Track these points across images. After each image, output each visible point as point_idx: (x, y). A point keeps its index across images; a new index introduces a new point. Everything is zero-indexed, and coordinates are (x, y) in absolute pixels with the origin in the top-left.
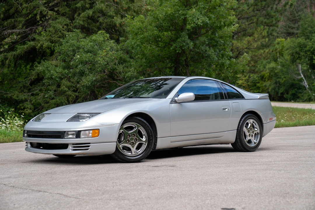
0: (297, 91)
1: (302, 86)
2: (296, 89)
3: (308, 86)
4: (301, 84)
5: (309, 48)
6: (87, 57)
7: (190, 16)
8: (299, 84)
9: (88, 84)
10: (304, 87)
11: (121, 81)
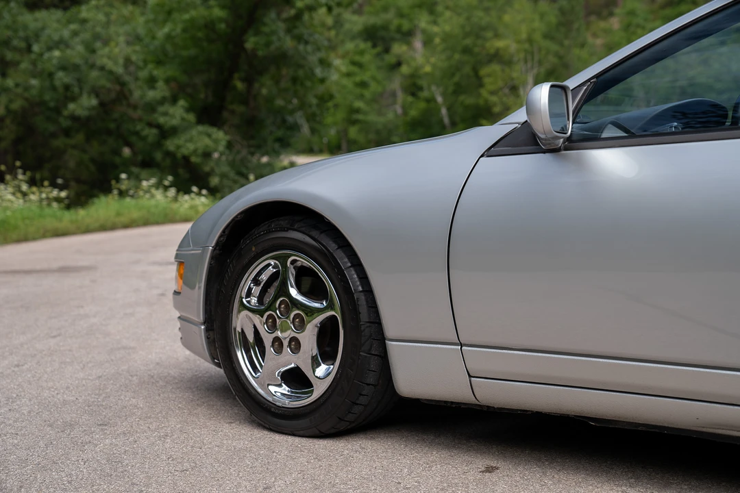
0: (286, 132)
9: (84, 113)
11: (135, 109)
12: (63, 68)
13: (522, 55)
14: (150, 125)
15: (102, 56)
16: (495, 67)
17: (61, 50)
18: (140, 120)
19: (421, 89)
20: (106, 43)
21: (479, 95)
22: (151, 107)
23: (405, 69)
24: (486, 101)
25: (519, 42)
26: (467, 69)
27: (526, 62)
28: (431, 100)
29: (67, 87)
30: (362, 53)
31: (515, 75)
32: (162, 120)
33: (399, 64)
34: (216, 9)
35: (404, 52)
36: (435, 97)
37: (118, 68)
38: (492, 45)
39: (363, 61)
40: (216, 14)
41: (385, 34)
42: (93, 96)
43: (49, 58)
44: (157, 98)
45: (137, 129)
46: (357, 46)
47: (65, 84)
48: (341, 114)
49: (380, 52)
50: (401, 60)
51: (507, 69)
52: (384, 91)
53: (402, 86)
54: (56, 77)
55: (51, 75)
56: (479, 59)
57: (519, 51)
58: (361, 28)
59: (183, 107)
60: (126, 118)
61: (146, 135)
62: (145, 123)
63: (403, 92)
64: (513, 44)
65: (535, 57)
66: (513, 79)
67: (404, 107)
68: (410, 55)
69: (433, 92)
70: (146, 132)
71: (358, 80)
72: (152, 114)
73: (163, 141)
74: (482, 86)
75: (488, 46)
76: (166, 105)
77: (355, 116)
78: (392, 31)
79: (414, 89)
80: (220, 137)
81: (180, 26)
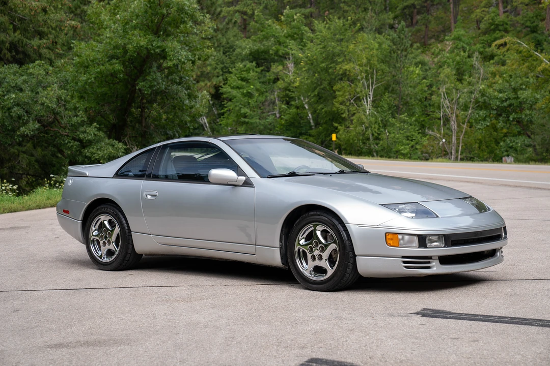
1: (198, 124)
3: (207, 125)
6: (25, 96)
7: (171, 51)
9: (30, 133)
10: (202, 125)
11: (65, 129)
12: (18, 105)
13: (364, 75)
14: (74, 139)
15: (43, 96)
16: (345, 84)
17: (16, 94)
18: (68, 136)
20: (45, 88)
21: (333, 104)
22: (75, 127)
23: (280, 84)
24: (338, 109)
25: (360, 65)
26: (325, 84)
27: (367, 80)
28: (300, 107)
29: (19, 117)
30: (248, 71)
31: (358, 90)
32: (82, 136)
33: (276, 80)
34: (117, 65)
35: (281, 71)
36: (303, 105)
37: (52, 104)
38: (341, 68)
39: (248, 78)
40: (117, 68)
41: (267, 56)
42: (37, 122)
43: (8, 99)
44: (79, 122)
45: (66, 142)
46: (245, 66)
47: (18, 115)
48: (232, 118)
49: (262, 70)
50: (279, 77)
51: (353, 85)
52: (266, 100)
53: (279, 97)
54: (13, 110)
55: (9, 109)
56: (333, 77)
57: (361, 72)
58: (248, 52)
59: (96, 127)
60: (58, 134)
61: (72, 146)
62: (71, 138)
63: (280, 101)
64: (358, 67)
65: (375, 76)
66: (358, 93)
67: (280, 113)
68: (285, 73)
69: (302, 101)
70: (72, 144)
71: (245, 92)
72: (76, 132)
73: (82, 150)
74: (335, 98)
75: (338, 68)
76: (85, 126)
77: (243, 119)
78: (272, 55)
79: (287, 99)
80: (120, 147)
81: (93, 76)
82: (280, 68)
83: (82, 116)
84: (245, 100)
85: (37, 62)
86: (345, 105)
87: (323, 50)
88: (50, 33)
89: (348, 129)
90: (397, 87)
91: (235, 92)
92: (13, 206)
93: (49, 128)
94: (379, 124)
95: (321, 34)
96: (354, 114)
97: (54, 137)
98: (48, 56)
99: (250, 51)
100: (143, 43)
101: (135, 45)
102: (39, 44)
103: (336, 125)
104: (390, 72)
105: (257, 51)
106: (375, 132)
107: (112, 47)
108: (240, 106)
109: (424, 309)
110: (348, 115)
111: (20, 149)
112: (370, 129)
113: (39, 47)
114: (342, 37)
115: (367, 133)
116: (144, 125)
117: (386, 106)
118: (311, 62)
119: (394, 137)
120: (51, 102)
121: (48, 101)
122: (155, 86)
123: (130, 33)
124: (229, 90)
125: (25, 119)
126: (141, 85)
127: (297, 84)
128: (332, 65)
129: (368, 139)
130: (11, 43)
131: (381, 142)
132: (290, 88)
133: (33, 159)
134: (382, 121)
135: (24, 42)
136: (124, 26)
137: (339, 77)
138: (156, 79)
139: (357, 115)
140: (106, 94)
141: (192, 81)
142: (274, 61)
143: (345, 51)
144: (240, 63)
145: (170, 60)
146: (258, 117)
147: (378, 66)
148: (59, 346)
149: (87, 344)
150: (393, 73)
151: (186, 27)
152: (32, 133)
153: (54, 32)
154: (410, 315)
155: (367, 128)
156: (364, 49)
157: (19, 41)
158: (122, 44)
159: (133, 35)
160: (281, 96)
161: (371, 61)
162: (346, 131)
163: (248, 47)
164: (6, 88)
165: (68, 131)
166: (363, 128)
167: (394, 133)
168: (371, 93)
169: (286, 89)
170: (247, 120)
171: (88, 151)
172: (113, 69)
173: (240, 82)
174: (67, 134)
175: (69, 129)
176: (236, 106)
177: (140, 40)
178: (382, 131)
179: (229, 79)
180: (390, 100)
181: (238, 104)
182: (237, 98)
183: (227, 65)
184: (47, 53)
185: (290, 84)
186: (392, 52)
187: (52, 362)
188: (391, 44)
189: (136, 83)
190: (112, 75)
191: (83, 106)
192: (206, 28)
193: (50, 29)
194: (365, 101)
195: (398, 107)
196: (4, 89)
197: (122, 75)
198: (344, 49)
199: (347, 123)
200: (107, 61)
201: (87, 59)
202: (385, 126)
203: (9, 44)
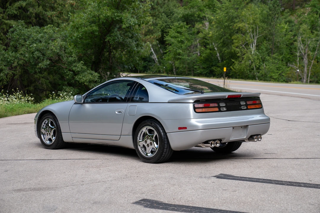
0: (148, 63)
1: (151, 59)
2: (147, 62)
3: (157, 60)
4: (151, 57)
5: (160, 26)
7: (125, 19)
8: (150, 57)
10: (154, 60)
11: (65, 64)
12: (38, 50)
13: (251, 30)
14: (70, 70)
15: (52, 46)
16: (239, 35)
17: (37, 44)
18: (66, 68)
19: (208, 44)
20: (53, 40)
21: (232, 48)
22: (71, 63)
23: (201, 35)
24: (235, 51)
26: (227, 35)
27: (253, 33)
28: (212, 49)
29: (38, 58)
30: (181, 27)
31: (247, 39)
32: (74, 69)
33: (198, 32)
34: (94, 27)
35: (201, 27)
36: (214, 48)
37: (57, 50)
38: (237, 26)
39: (182, 31)
40: (94, 29)
41: (192, 18)
42: (48, 60)
43: (32, 47)
44: (73, 60)
45: (65, 72)
46: (179, 24)
47: (38, 56)
48: (172, 55)
49: (190, 27)
50: (200, 31)
51: (244, 36)
52: (192, 45)
53: (199, 43)
54: (35, 54)
55: (33, 53)
56: (232, 31)
57: (249, 28)
58: (182, 16)
59: (82, 64)
60: (61, 67)
61: (69, 74)
62: (68, 70)
63: (200, 45)
64: (247, 25)
65: (258, 30)
66: (247, 41)
67: (200, 53)
68: (203, 29)
69: (213, 46)
70: (68, 73)
71: (179, 40)
72: (71, 66)
73: (74, 77)
74: (233, 44)
75: (235, 25)
76: (76, 63)
77: (178, 56)
78: (196, 17)
79: (205, 44)
80: (96, 75)
81: (81, 33)
82: (201, 25)
83: (74, 57)
84: (179, 45)
85: (49, 25)
86: (239, 48)
87: (226, 15)
88: (58, 7)
89: (241, 63)
90: (271, 37)
91: (173, 40)
92: (30, 110)
93: (56, 64)
94: (260, 60)
95: (225, 5)
96: (245, 54)
97: (58, 69)
98: (57, 21)
99: (183, 15)
100: (109, 14)
101: (104, 15)
102: (51, 15)
103: (233, 60)
104: (267, 28)
105: (187, 15)
106: (257, 65)
107: (92, 17)
108: (176, 48)
109: (221, 174)
110: (241, 54)
111: (41, 75)
112: (254, 63)
113: (51, 16)
114: (238, 7)
115: (252, 65)
116: (111, 62)
117: (264, 49)
118: (219, 22)
119: (269, 68)
120: (56, 49)
121: (54, 49)
122: (116, 39)
123: (102, 8)
124: (170, 38)
125: (42, 58)
126: (108, 39)
127: (210, 35)
128: (232, 24)
129: (253, 69)
130: (36, 14)
131: (261, 71)
132: (206, 38)
133: (48, 81)
134: (261, 58)
135: (43, 13)
136: (98, 4)
137: (236, 31)
138: (117, 35)
139: (246, 55)
140: (89, 44)
141: (139, 36)
142: (197, 21)
143: (240, 15)
144: (176, 23)
145: (124, 24)
146: (187, 55)
147: (260, 24)
148: (20, 190)
149: (35, 189)
150: (269, 28)
151: (135, 4)
152: (45, 67)
153: (60, 7)
154: (210, 177)
155: (252, 62)
156: (252, 14)
157: (40, 13)
158: (98, 15)
159: (103, 9)
160: (201, 42)
161: (256, 22)
162: (239, 64)
163: (181, 12)
164: (31, 41)
165: (66, 65)
166: (250, 62)
167: (269, 65)
168: (255, 41)
169: (204, 38)
170: (180, 57)
171: (77, 77)
172: (92, 29)
173: (176, 34)
174: (65, 67)
175: (67, 65)
176: (174, 48)
177: (107, 13)
178: (261, 64)
179: (170, 32)
180: (267, 45)
181: (175, 47)
182: (174, 44)
183: (169, 24)
184: (56, 19)
185: (206, 35)
186: (269, 16)
187: (12, 198)
188: (268, 11)
189: (106, 37)
190: (92, 33)
191: (75, 51)
192: (147, 5)
193: (58, 5)
194: (251, 45)
195: (271, 49)
196: (30, 41)
197: (97, 33)
198: (239, 14)
199: (240, 59)
200: (89, 25)
201: (77, 24)
202: (263, 61)
203: (35, 14)
